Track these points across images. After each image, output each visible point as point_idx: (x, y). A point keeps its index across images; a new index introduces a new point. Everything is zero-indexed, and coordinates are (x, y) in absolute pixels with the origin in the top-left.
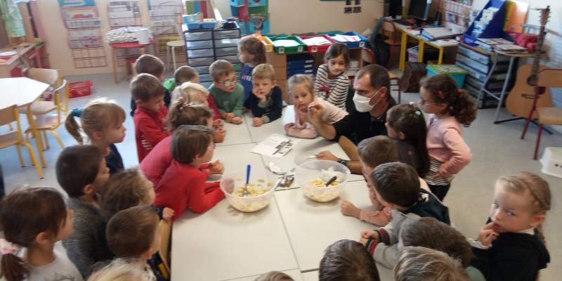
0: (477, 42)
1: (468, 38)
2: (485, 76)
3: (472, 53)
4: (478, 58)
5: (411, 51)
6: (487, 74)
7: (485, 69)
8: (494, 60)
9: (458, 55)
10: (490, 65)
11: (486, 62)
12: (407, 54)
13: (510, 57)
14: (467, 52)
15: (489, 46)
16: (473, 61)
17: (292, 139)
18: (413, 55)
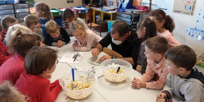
0: (125, 10)
1: (121, 9)
2: (130, 23)
3: (123, 15)
4: (126, 17)
5: (97, 16)
6: (131, 22)
7: (130, 21)
8: (133, 17)
9: (117, 16)
10: (131, 18)
11: (130, 18)
12: (96, 18)
13: (140, 14)
14: (121, 14)
15: (131, 11)
16: (124, 18)
17: (79, 52)
18: (98, 18)
